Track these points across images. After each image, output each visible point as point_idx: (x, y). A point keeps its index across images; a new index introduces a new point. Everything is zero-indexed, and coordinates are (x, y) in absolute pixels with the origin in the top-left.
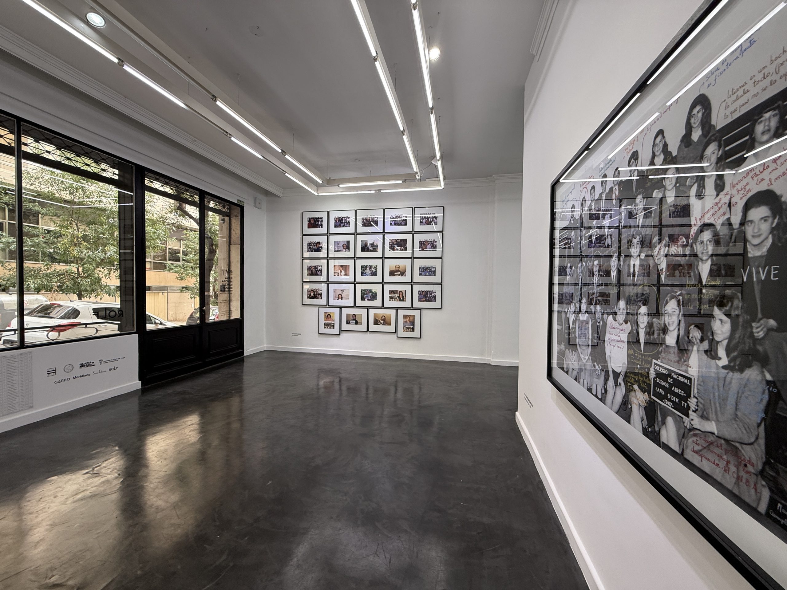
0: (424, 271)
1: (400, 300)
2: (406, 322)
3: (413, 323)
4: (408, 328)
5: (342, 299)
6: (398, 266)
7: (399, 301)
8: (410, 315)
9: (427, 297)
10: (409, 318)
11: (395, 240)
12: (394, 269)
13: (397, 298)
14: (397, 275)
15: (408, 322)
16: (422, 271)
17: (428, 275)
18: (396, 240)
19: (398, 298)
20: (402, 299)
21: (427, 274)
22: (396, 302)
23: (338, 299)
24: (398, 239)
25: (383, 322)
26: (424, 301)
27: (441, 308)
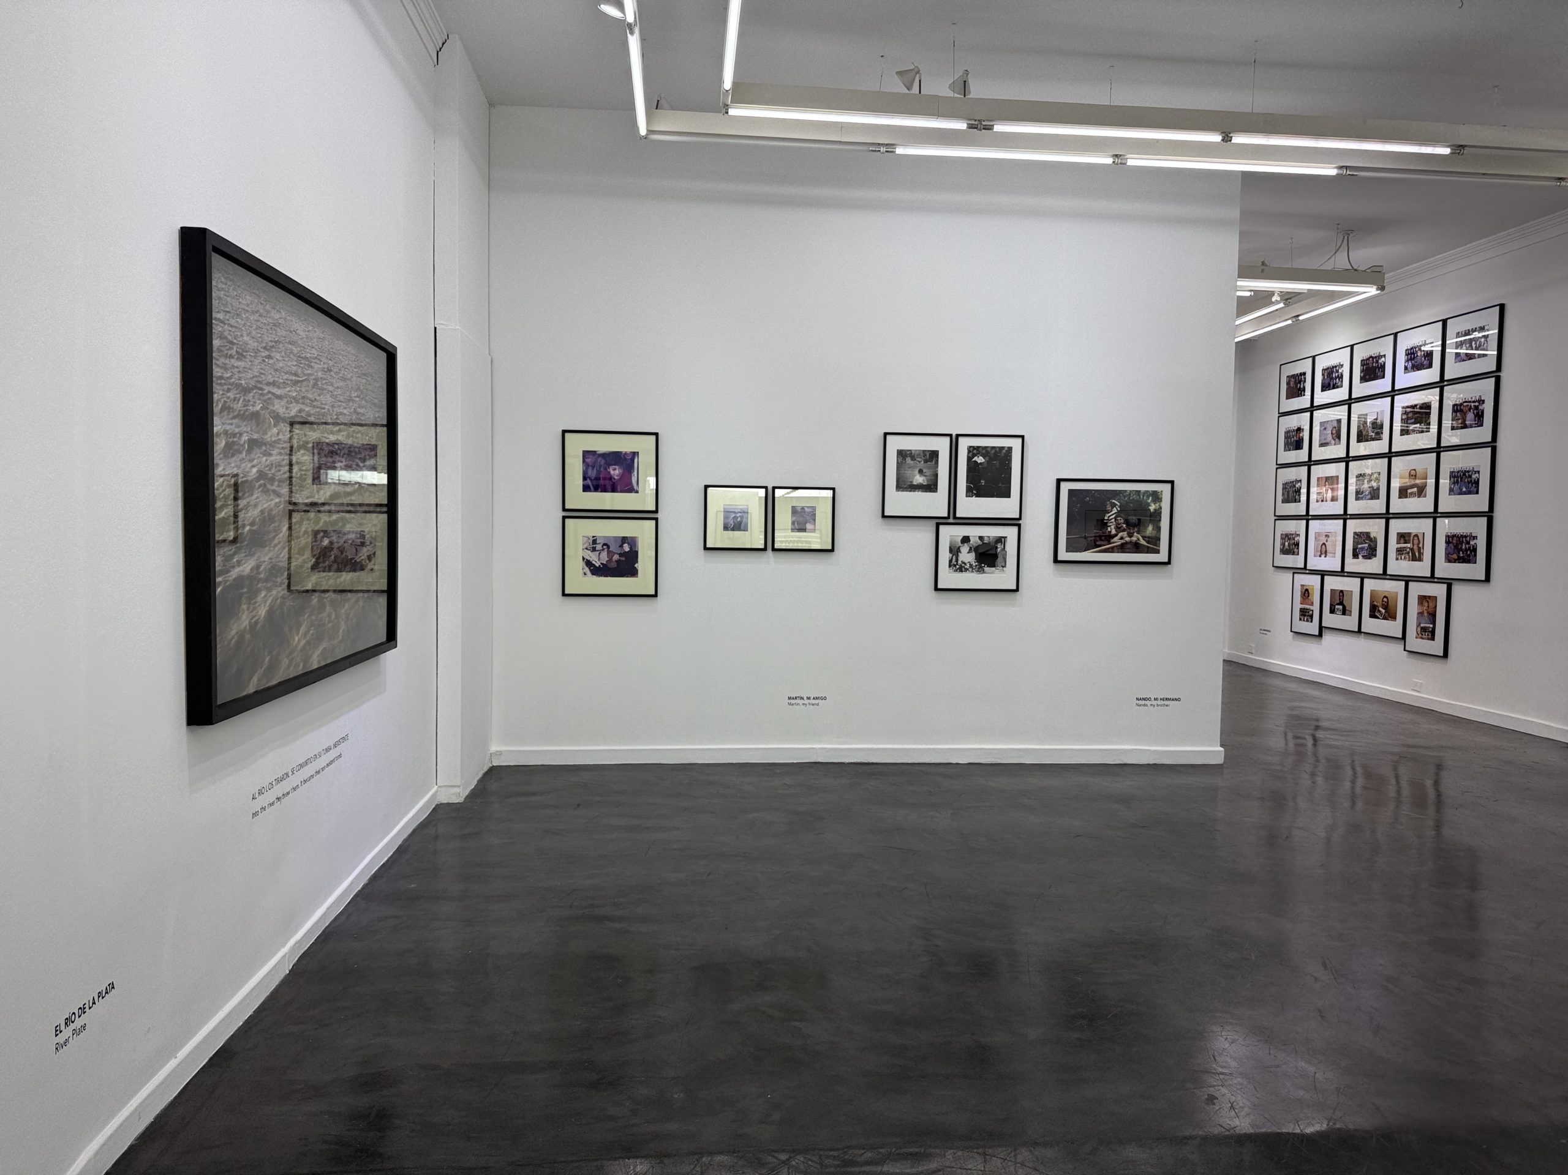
0: (1458, 482)
1: (1414, 559)
2: (1422, 613)
3: (1433, 616)
4: (1424, 629)
5: (1325, 557)
6: (1414, 473)
7: (1412, 560)
8: (1429, 597)
9: (1461, 549)
11: (1411, 407)
12: (1407, 480)
13: (1409, 553)
14: (1411, 494)
15: (1426, 614)
16: (1454, 483)
17: (1465, 493)
18: (1413, 408)
19: (1411, 554)
20: (1417, 554)
21: (1464, 489)
22: (1406, 563)
23: (1320, 556)
24: (1417, 405)
25: (1383, 611)
26: (1455, 561)
27: (1488, 579)
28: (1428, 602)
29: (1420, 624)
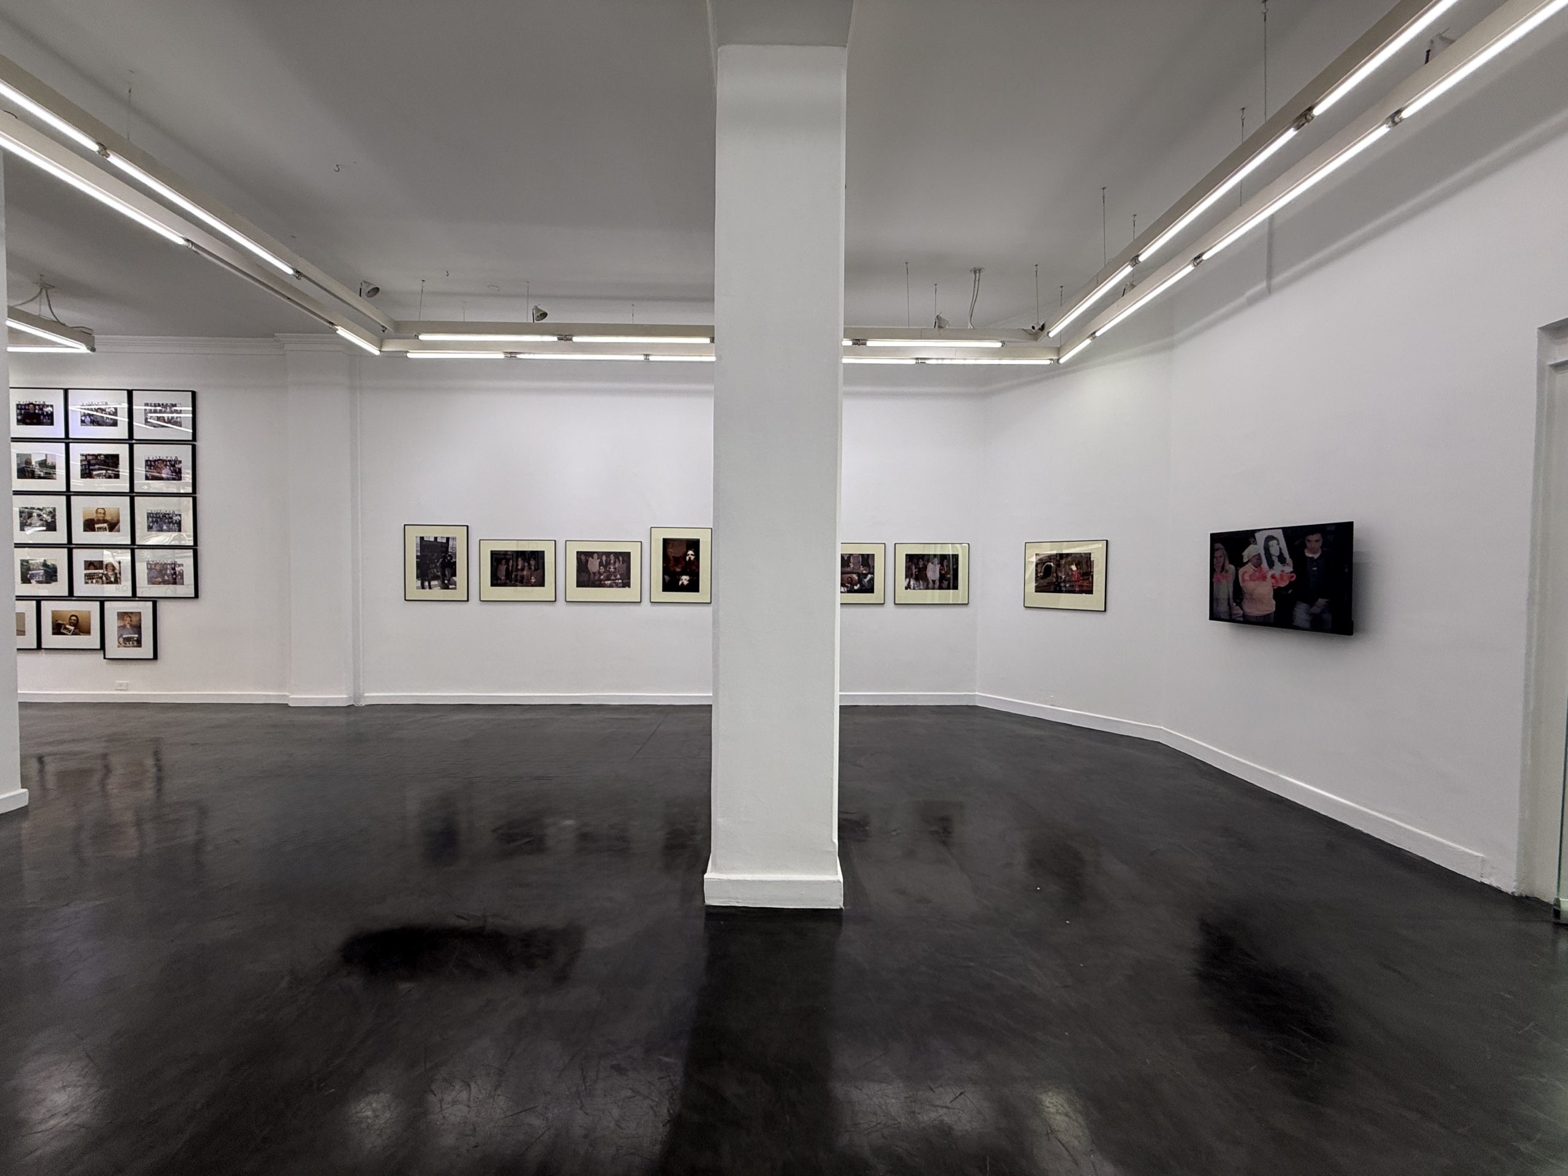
0: (157, 522)
1: (109, 582)
2: (124, 627)
3: (138, 628)
4: (128, 640)
6: (102, 511)
7: (107, 583)
8: (132, 613)
9: (166, 574)
10: (128, 619)
11: (93, 455)
12: (93, 516)
13: (101, 578)
14: (100, 529)
15: (128, 626)
16: (153, 522)
17: (165, 531)
18: (96, 456)
19: (104, 578)
20: (112, 579)
21: (164, 528)
22: (99, 586)
24: (100, 455)
25: (72, 628)
26: (160, 583)
27: (197, 596)
28: (130, 617)
29: (121, 635)
